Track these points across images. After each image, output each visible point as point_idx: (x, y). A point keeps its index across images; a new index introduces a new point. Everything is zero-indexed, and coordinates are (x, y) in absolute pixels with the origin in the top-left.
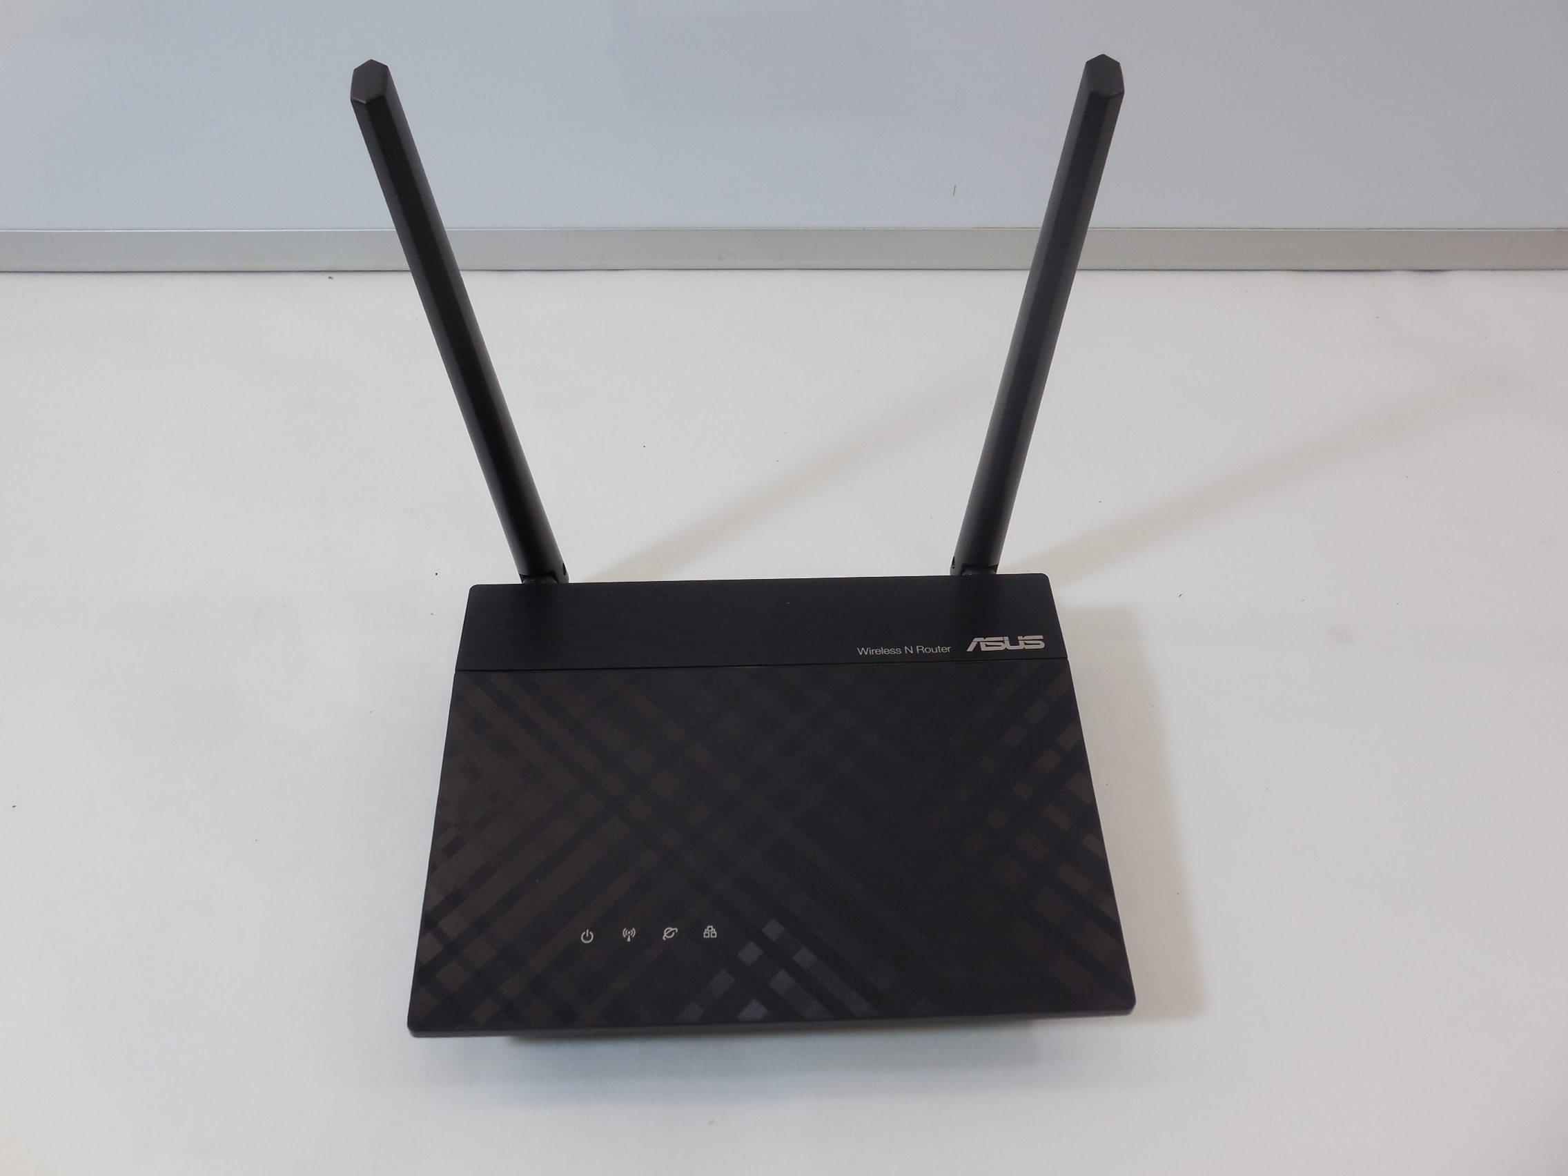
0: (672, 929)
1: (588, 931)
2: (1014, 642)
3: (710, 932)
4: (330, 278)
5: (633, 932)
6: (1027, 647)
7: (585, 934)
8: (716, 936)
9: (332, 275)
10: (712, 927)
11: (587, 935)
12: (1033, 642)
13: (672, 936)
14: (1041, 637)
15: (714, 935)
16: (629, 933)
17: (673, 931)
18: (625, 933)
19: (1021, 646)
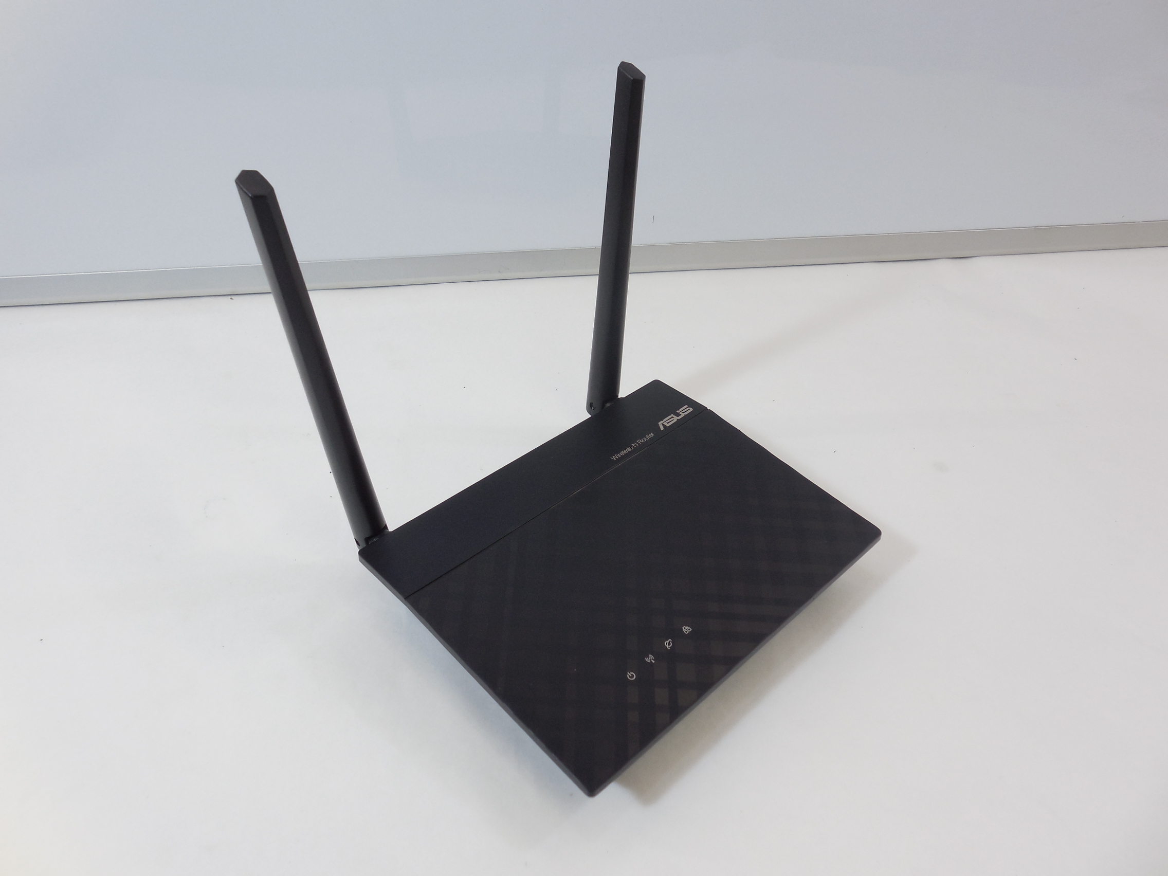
0: (668, 642)
1: (628, 673)
2: (678, 415)
3: (686, 629)
4: (231, 298)
5: (651, 656)
6: (686, 413)
7: (629, 676)
8: (691, 629)
9: (233, 297)
10: (685, 627)
11: (631, 675)
12: (685, 411)
13: (671, 645)
14: (687, 406)
15: (689, 629)
16: (650, 658)
17: (669, 642)
18: (648, 660)
19: (683, 415)
